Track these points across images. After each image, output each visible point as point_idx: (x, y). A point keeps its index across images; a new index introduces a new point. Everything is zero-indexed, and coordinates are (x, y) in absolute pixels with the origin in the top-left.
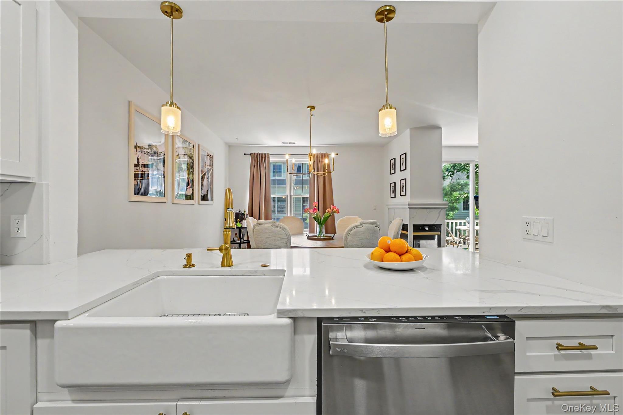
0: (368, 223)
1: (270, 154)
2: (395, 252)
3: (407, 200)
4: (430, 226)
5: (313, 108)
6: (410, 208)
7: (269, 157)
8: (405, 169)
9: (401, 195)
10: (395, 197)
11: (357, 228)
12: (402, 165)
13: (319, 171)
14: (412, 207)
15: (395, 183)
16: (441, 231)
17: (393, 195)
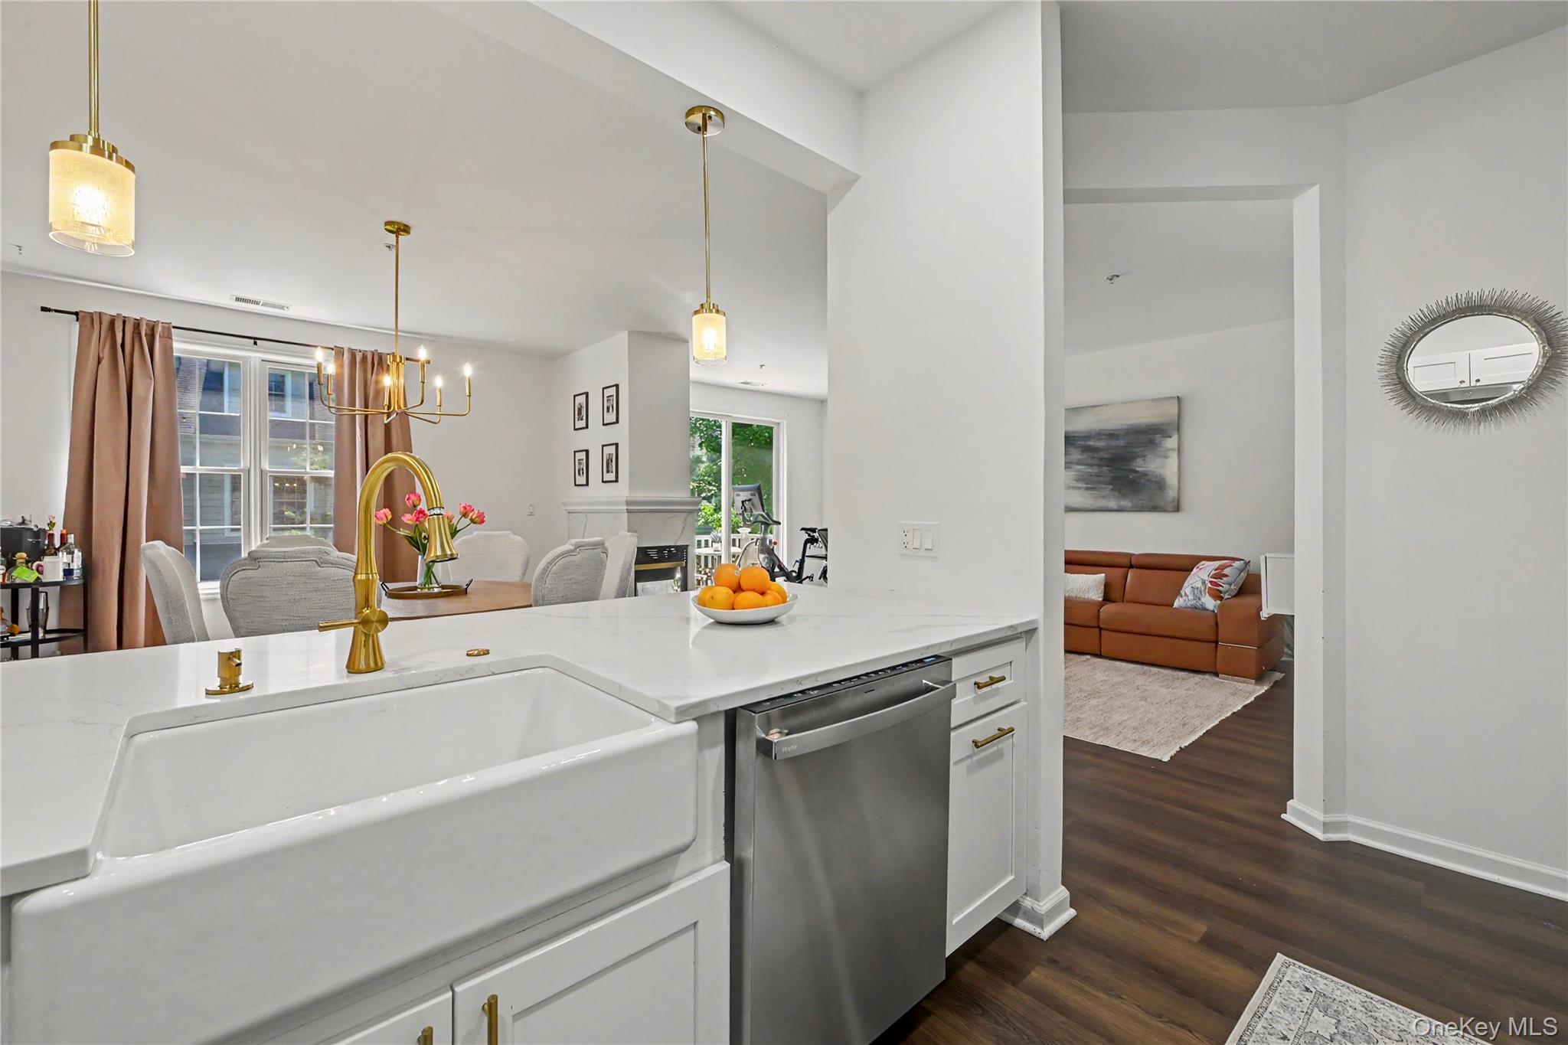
0: (588, 544)
1: (174, 327)
2: (753, 590)
3: (622, 491)
4: (661, 549)
5: (400, 229)
6: (629, 511)
7: (171, 338)
8: (615, 421)
9: (605, 480)
10: (587, 484)
11: (566, 558)
12: (608, 411)
13: (370, 404)
14: (635, 510)
15: (587, 452)
16: (686, 559)
17: (581, 480)
